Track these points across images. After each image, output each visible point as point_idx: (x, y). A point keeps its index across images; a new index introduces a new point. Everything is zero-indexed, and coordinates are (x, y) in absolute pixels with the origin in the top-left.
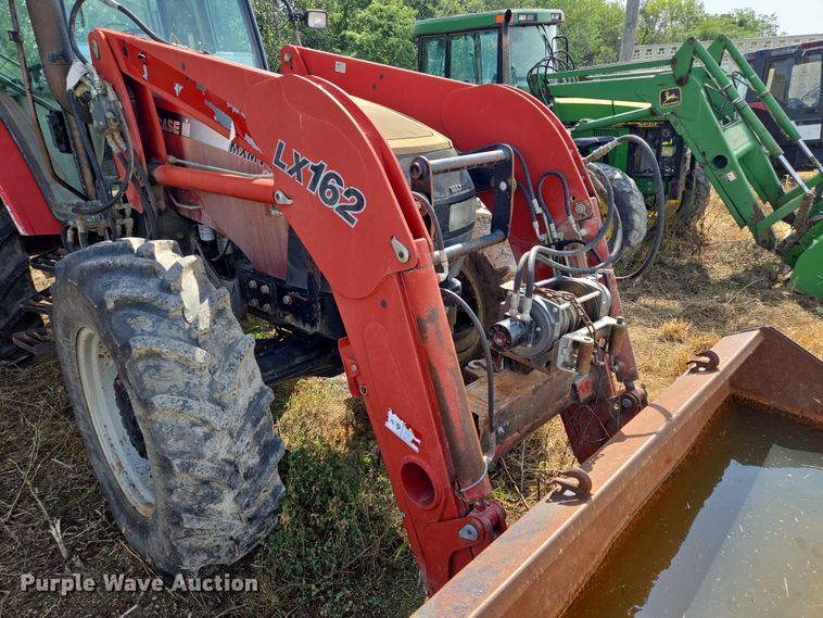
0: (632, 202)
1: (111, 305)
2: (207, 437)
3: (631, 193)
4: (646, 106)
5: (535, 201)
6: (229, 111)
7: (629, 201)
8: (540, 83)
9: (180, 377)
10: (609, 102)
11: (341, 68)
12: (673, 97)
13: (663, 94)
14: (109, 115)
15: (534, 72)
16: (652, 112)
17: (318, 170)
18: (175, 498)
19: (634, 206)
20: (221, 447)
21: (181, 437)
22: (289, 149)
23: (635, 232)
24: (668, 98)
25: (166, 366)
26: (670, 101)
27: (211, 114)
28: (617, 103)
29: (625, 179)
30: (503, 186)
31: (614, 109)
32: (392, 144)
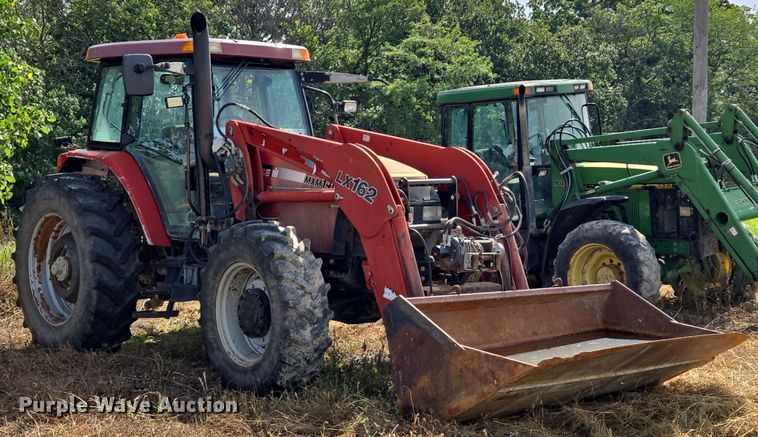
0: (639, 254)
1: (263, 239)
2: (303, 296)
3: (638, 246)
4: (654, 168)
5: (473, 207)
6: (314, 160)
7: (636, 253)
8: (558, 148)
9: (293, 268)
10: (623, 166)
11: (367, 139)
12: (674, 160)
13: (666, 158)
14: (237, 165)
15: (552, 139)
16: (659, 174)
17: (357, 182)
18: (287, 323)
19: (642, 258)
20: (307, 302)
21: (293, 293)
22: (344, 174)
23: (645, 283)
24: (671, 161)
25: (287, 263)
26: (673, 164)
27: (303, 162)
28: (631, 166)
29: (633, 234)
30: (452, 197)
31: (628, 172)
32: (392, 175)
